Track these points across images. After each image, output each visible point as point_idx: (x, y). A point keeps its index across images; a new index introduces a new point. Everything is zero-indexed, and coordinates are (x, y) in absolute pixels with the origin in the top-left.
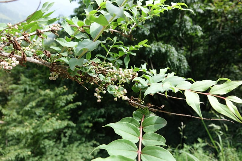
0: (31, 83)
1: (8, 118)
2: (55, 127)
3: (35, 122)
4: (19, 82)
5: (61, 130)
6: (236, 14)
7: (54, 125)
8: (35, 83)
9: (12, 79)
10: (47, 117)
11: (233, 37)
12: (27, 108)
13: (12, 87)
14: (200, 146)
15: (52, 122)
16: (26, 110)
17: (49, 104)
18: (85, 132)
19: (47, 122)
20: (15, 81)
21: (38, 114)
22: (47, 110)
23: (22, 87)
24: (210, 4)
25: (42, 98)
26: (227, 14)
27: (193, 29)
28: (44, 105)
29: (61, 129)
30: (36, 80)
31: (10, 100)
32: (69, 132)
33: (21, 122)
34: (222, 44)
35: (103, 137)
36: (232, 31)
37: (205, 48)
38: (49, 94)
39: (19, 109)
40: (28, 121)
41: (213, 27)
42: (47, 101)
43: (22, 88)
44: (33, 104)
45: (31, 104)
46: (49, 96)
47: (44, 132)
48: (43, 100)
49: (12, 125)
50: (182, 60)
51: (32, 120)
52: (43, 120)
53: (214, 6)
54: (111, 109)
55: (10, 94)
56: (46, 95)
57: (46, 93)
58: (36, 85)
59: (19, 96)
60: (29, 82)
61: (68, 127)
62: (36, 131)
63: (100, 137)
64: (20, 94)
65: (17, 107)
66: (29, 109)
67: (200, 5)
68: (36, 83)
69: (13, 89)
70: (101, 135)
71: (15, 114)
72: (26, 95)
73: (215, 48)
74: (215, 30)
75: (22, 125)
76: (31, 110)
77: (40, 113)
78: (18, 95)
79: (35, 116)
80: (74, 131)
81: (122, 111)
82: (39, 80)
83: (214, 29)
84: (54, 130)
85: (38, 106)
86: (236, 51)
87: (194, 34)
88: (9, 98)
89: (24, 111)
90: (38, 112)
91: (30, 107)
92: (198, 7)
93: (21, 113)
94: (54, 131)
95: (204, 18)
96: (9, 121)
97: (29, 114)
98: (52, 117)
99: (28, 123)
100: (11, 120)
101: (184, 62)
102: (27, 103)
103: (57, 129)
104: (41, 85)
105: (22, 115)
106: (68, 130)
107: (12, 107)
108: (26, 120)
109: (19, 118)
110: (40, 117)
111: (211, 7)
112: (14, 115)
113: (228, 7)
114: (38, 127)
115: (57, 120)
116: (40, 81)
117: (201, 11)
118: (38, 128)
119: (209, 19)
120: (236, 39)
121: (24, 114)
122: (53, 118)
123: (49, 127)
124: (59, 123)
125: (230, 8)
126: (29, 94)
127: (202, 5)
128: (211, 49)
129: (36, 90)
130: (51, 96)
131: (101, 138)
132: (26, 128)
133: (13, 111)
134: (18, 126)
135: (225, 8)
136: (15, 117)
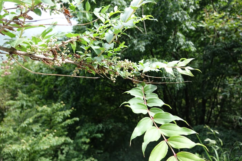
0: (28, 98)
1: (4, 135)
2: (52, 144)
3: (31, 139)
4: (16, 98)
5: (58, 147)
6: (226, 30)
7: (51, 141)
8: (32, 99)
9: (9, 95)
10: (44, 133)
11: (226, 52)
12: (24, 125)
13: (9, 103)
15: (49, 139)
16: (23, 126)
17: (46, 120)
18: (83, 148)
19: (44, 138)
20: (12, 97)
21: (35, 130)
22: (44, 126)
23: (18, 103)
24: (202, 22)
25: (39, 114)
26: (218, 30)
27: (185, 45)
28: (41, 121)
29: (58, 146)
30: (33, 95)
31: (7, 116)
32: (66, 149)
33: (17, 140)
35: (101, 153)
36: (224, 46)
37: (200, 62)
38: (46, 110)
39: (16, 125)
40: (25, 139)
41: (206, 42)
42: (44, 117)
43: (19, 104)
44: (31, 120)
45: (28, 121)
46: (46, 112)
47: (40, 149)
48: (41, 116)
49: (8, 143)
50: (177, 75)
51: (28, 137)
52: (40, 137)
53: (206, 23)
54: (109, 124)
55: (7, 110)
56: (44, 111)
57: (44, 109)
58: (34, 100)
59: (16, 112)
60: (26, 98)
61: (65, 144)
62: (33, 148)
63: (98, 153)
64: (17, 110)
65: (14, 123)
66: (26, 125)
67: (192, 23)
68: (34, 98)
69: (10, 105)
70: (99, 151)
71: (12, 131)
72: (22, 111)
73: (210, 61)
74: (209, 45)
75: (18, 142)
76: (28, 127)
77: (37, 130)
78: (14, 111)
79: (32, 133)
80: (72, 148)
81: (120, 126)
82: (36, 96)
83: (207, 43)
84: (51, 147)
85: (36, 122)
86: (230, 65)
87: (188, 50)
88: (6, 114)
89: (21, 127)
90: (35, 129)
91: (26, 124)
92: (190, 24)
93: (18, 130)
94: (51, 148)
95: (198, 34)
96: (6, 138)
97: (26, 131)
98: (49, 133)
99: (25, 140)
100: (7, 137)
101: (179, 77)
102: (24, 120)
103: (54, 146)
104: (38, 101)
105: (19, 132)
106: (66, 146)
107: (9, 124)
108: (23, 137)
109: (15, 135)
110: (37, 133)
111: (203, 24)
112: (10, 132)
113: (218, 24)
114: (34, 144)
115: (54, 136)
116: (38, 97)
117: (194, 28)
118: (35, 146)
119: (202, 34)
120: (228, 53)
123: (46, 144)
124: (56, 140)
125: (220, 25)
126: (26, 110)
127: (194, 22)
128: (205, 63)
129: (33, 105)
130: (48, 112)
131: (99, 155)
132: (23, 145)
133: (10, 128)
134: (15, 143)
135: (216, 25)
136: (11, 134)
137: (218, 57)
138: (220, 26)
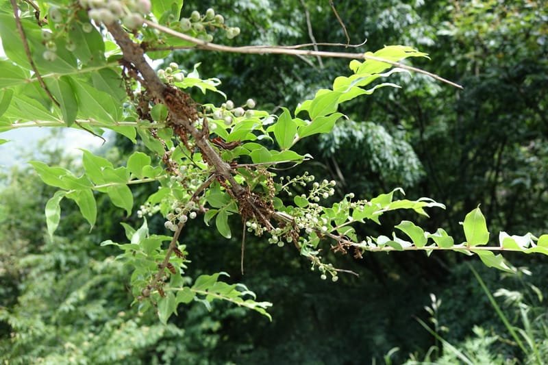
0: (69, 246)
1: (24, 336)
2: (136, 345)
3: (88, 339)
4: (42, 248)
5: (151, 349)
6: (505, 37)
7: (132, 339)
8: (78, 245)
9: (26, 242)
10: (116, 322)
11: (509, 87)
12: (66, 306)
13: (26, 262)
14: (480, 346)
15: (127, 333)
16: (64, 311)
17: (115, 291)
18: (205, 344)
19: (117, 332)
20: (32, 246)
21: (93, 317)
22: (113, 305)
23: (48, 260)
24: (447, 23)
25: (98, 278)
26: (485, 40)
27: (415, 83)
28: (105, 295)
29: (151, 346)
30: (80, 238)
31: (25, 291)
32: (169, 352)
33: (55, 343)
34: (487, 105)
35: (249, 351)
36: (504, 75)
37: (449, 118)
38: (115, 268)
39: (49, 310)
40: (72, 338)
41: (459, 71)
42: (111, 285)
43: (51, 261)
44: (81, 295)
45: (75, 297)
46: (114, 272)
47: (111, 359)
48: (103, 284)
49: (35, 352)
50: (405, 152)
51: (80, 334)
52: (107, 331)
53: (456, 26)
54: (260, 282)
55: (23, 279)
56: (108, 270)
57: (108, 266)
58: (83, 248)
59: (44, 279)
60: (64, 244)
61: (166, 339)
62: (93, 359)
63: (243, 352)
64: (46, 275)
65: (44, 306)
66: (72, 308)
67: (425, 29)
68: (81, 244)
69: (29, 267)
70: (244, 347)
71: (40, 324)
72: (60, 276)
73: (473, 114)
74: (465, 77)
75: (58, 349)
76: (77, 311)
77: (98, 314)
78: (41, 278)
79: (86, 323)
80: (181, 347)
81: (286, 285)
82: (87, 239)
83: (462, 74)
84: (135, 350)
85: (93, 297)
86: (521, 117)
87: (421, 94)
88: (22, 287)
89: (60, 314)
90: (94, 314)
91: (72, 304)
92: (421, 33)
93: (53, 320)
94: (135, 354)
95: (437, 54)
96: (28, 343)
97: (72, 320)
98: (126, 320)
99: (73, 342)
100: (31, 339)
101: (409, 156)
102: (66, 295)
103: (141, 348)
104: (93, 249)
105: (56, 325)
106: (168, 345)
107: (31, 309)
108: (68, 334)
109: (49, 333)
110: (99, 323)
111: (447, 28)
112: (37, 328)
113: (485, 25)
114: (96, 349)
115: (139, 326)
116: (91, 240)
117: (429, 41)
118: (97, 353)
119: (447, 54)
120: (515, 89)
121: (60, 322)
122: (130, 322)
123: (123, 345)
124: (145, 333)
125: (490, 26)
126: (67, 272)
127: (429, 28)
128: (463, 119)
129: (81, 260)
130: (118, 272)
131: (246, 356)
132: (70, 356)
133: (35, 318)
134: (50, 352)
135: (479, 27)
136: (41, 331)
137: (488, 102)
138: (491, 30)
